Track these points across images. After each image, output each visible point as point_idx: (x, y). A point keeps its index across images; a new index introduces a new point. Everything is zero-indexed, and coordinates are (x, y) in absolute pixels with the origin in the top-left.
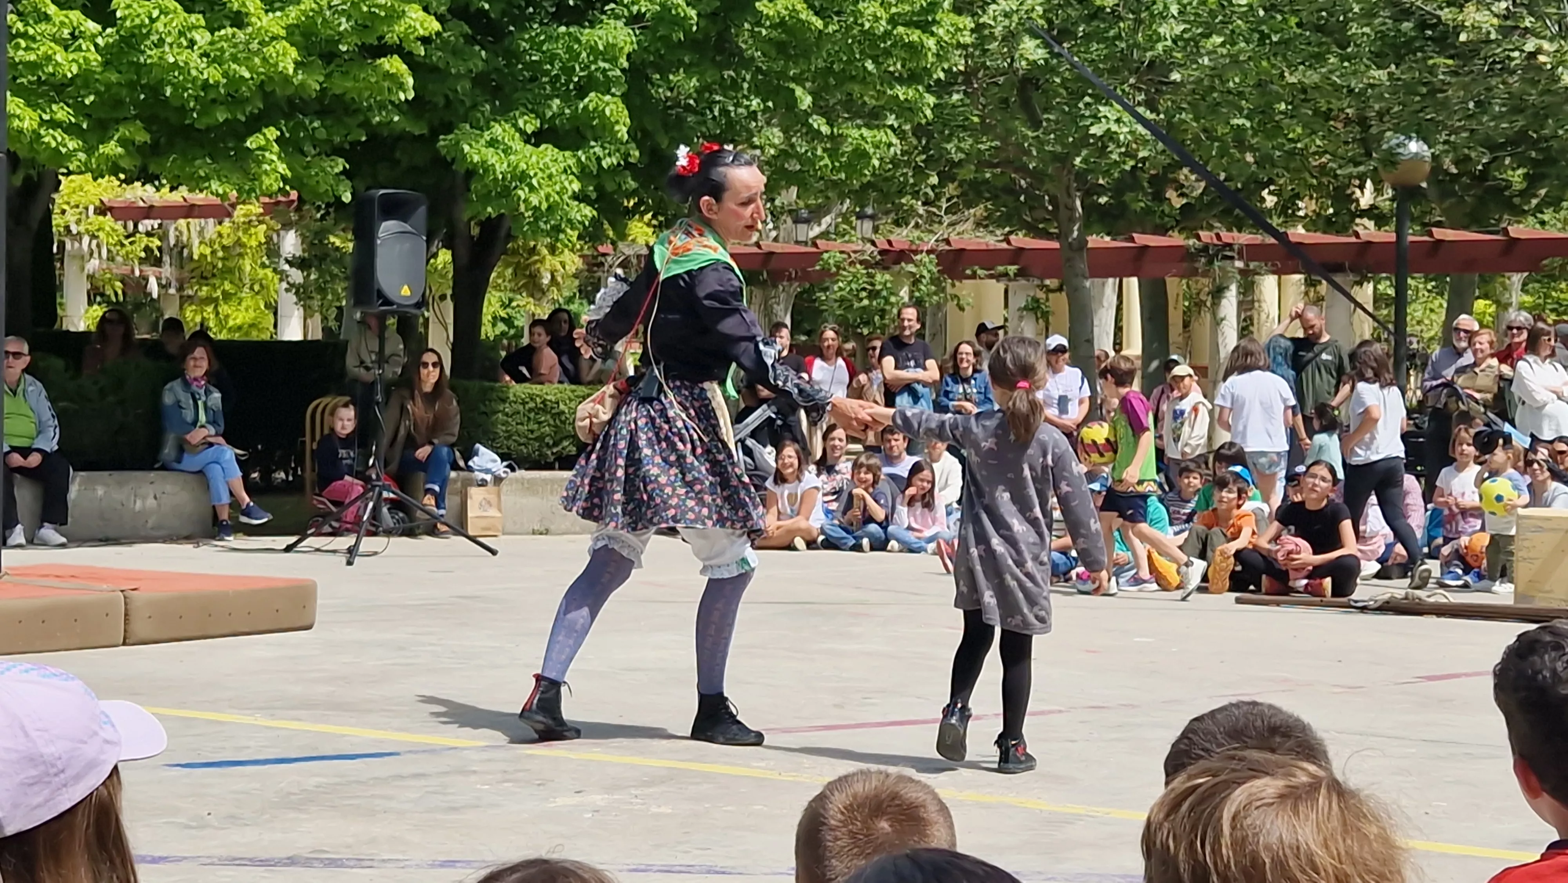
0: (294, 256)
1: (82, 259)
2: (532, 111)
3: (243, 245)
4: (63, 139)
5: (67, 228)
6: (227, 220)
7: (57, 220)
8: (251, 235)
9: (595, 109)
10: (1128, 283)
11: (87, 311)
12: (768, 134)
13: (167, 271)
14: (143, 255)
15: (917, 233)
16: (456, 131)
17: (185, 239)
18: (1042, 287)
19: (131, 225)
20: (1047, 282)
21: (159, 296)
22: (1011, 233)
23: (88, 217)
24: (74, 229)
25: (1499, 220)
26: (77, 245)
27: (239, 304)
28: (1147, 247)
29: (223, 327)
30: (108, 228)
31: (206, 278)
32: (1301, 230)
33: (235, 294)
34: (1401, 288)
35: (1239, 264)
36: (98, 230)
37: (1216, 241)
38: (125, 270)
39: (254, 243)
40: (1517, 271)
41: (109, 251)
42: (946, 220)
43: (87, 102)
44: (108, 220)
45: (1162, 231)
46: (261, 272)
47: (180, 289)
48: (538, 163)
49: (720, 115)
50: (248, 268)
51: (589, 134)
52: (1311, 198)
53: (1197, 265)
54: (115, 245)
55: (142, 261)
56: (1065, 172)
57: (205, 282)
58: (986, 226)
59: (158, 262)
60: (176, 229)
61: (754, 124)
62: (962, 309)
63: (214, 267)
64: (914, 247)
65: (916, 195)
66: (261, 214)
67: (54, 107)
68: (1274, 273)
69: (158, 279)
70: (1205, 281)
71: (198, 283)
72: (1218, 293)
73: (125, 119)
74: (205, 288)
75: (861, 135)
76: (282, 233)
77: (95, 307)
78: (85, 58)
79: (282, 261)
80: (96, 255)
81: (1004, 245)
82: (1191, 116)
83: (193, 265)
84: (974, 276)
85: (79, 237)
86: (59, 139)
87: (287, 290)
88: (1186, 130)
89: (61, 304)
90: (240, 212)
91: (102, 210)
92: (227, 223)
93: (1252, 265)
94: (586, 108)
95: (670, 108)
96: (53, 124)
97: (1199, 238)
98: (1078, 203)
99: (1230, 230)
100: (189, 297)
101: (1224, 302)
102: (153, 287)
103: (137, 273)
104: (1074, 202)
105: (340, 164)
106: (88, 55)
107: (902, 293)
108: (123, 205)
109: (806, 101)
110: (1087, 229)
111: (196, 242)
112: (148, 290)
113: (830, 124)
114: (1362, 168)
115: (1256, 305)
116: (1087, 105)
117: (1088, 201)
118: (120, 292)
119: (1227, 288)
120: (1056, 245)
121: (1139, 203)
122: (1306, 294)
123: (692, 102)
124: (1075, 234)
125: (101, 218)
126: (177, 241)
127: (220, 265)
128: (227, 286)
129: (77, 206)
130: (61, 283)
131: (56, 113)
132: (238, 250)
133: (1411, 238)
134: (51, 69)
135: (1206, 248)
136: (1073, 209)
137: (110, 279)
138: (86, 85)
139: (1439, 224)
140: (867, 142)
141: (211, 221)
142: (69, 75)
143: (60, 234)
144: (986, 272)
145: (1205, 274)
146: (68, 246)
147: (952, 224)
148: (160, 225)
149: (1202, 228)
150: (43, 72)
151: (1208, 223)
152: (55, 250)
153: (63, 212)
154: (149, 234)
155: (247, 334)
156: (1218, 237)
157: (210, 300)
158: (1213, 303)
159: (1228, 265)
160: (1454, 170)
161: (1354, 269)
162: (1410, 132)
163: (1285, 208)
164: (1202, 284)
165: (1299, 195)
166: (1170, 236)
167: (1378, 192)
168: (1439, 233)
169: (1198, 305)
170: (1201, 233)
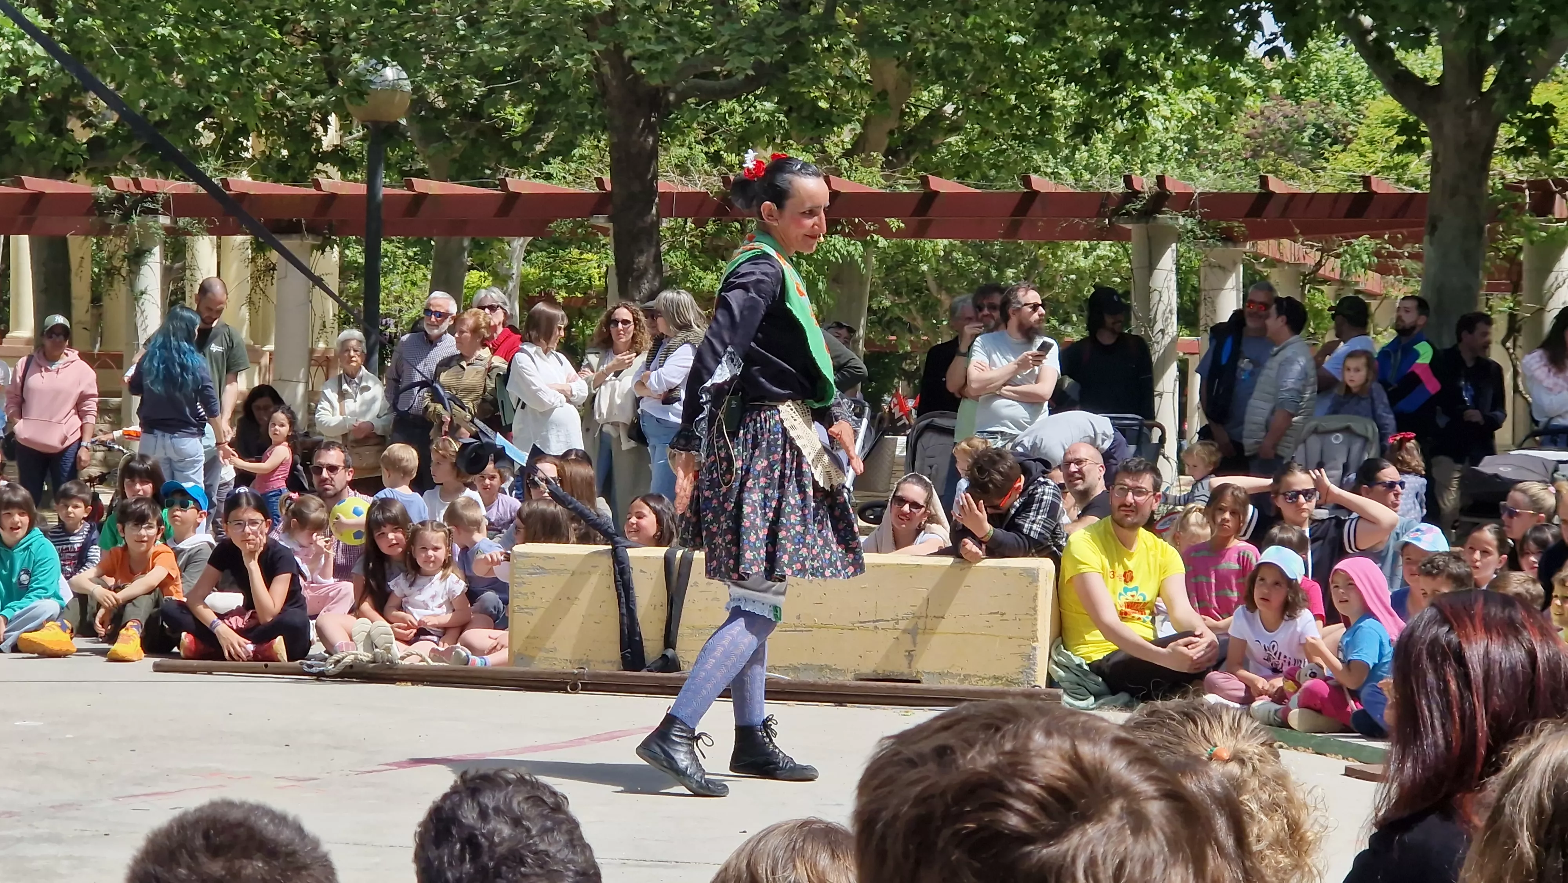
10: (17, 242)
25: (496, 170)
28: (41, 195)
32: (245, 177)
34: (373, 254)
35: (164, 220)
37: (133, 190)
40: (520, 236)
45: (63, 173)
52: (259, 134)
53: (108, 221)
68: (211, 232)
70: (120, 241)
72: (137, 257)
82: (99, 22)
88: (92, 40)
93: (182, 222)
97: (111, 185)
99: (152, 175)
101: (144, 270)
114: (321, 99)
115: (188, 272)
119: (148, 251)
121: (28, 135)
122: (253, 260)
133: (384, 191)
135: (120, 197)
139: (421, 174)
145: (120, 232)
149: (116, 171)
151: (123, 164)
156: (137, 184)
158: (130, 272)
159: (149, 221)
160: (441, 104)
161: (313, 230)
162: (383, 54)
163: (225, 148)
164: (115, 245)
165: (243, 130)
166: (72, 181)
167: (346, 129)
168: (421, 185)
169: (111, 273)
170: (113, 177)
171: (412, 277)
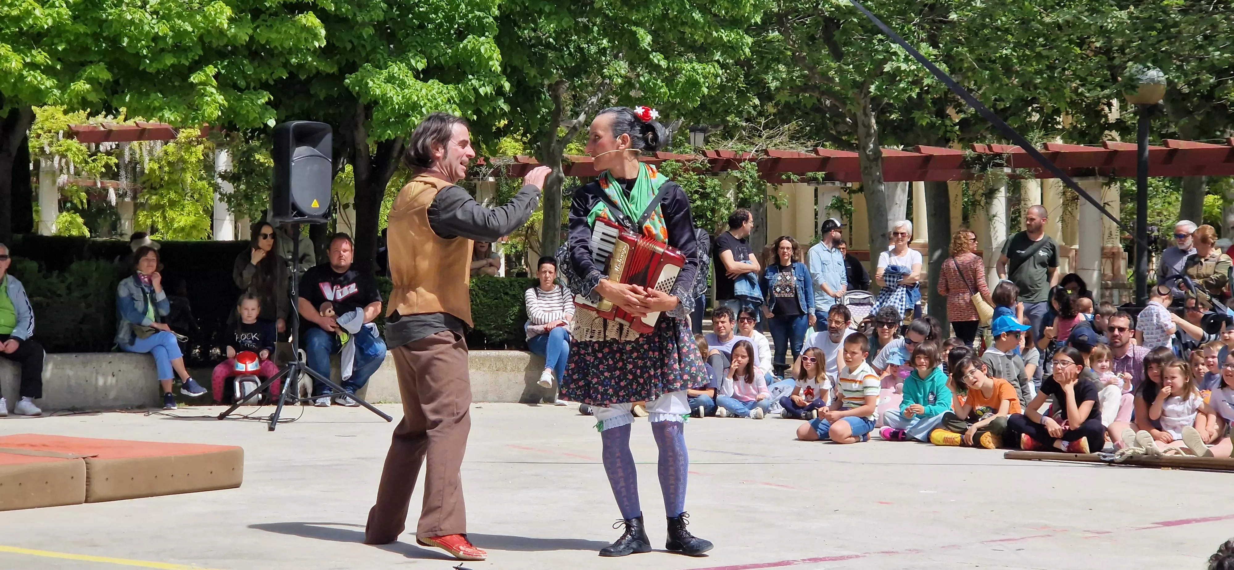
0: (225, 171)
1: (54, 174)
2: (421, 52)
3: (184, 162)
4: (42, 79)
5: (42, 149)
6: (172, 141)
7: (33, 144)
8: (191, 153)
9: (473, 49)
10: (917, 185)
11: (58, 217)
12: (616, 66)
13: (124, 183)
14: (103, 170)
15: (740, 146)
16: (360, 69)
17: (137, 156)
18: (845, 189)
19: (93, 145)
20: (849, 185)
21: (117, 203)
22: (817, 145)
23: (58, 140)
24: (47, 150)
25: (1224, 132)
26: (49, 163)
27: (182, 210)
28: (931, 156)
29: (169, 229)
30: (74, 149)
31: (155, 189)
32: (1058, 141)
33: (179, 201)
34: (1142, 186)
35: (1007, 170)
36: (67, 151)
37: (988, 152)
38: (89, 183)
39: (194, 160)
41: (75, 167)
42: (765, 134)
43: (60, 48)
44: (74, 143)
45: (944, 141)
46: (200, 184)
47: (134, 198)
48: (427, 94)
49: (575, 51)
50: (189, 180)
51: (468, 69)
52: (1067, 113)
53: (973, 171)
54: (80, 163)
55: (103, 175)
56: (863, 95)
57: (153, 192)
58: (798, 139)
59: (115, 176)
60: (131, 149)
61: (604, 58)
62: (778, 207)
63: (162, 179)
64: (738, 157)
65: (739, 114)
66: (200, 136)
67: (34, 52)
68: (1037, 177)
69: (116, 190)
70: (979, 184)
71: (148, 192)
72: (990, 194)
73: (91, 62)
74: (154, 197)
75: (693, 68)
76: (217, 151)
77: (65, 213)
78: (58, 13)
79: (217, 176)
80: (65, 171)
81: (813, 155)
82: (966, 49)
83: (144, 179)
84: (789, 180)
85: (51, 156)
86: (39, 79)
87: (221, 200)
88: (962, 60)
89: (37, 212)
90: (182, 135)
91: (70, 134)
92: (171, 144)
93: (1018, 171)
94: (465, 48)
95: (533, 46)
96: (33, 66)
97: (974, 149)
98: (873, 121)
99: (999, 142)
100: (142, 204)
101: (995, 202)
102: (112, 197)
103: (99, 185)
104: (870, 120)
105: (265, 98)
106: (61, 10)
107: (728, 195)
108: (87, 130)
109: (646, 39)
110: (881, 140)
111: (147, 159)
112: (108, 199)
113: (666, 58)
114: (1107, 91)
115: (1022, 202)
116: (880, 41)
117: (883, 118)
118: (85, 201)
119: (998, 190)
120: (855, 154)
121: (924, 119)
122: (1064, 193)
123: (551, 40)
124: (872, 146)
125: (69, 141)
126: (131, 159)
127: (166, 178)
128: (173, 195)
129: (50, 132)
130: (37, 195)
131: (35, 57)
132: (181, 165)
133: (1149, 148)
134: (31, 21)
135: (980, 157)
136: (869, 127)
137: (77, 191)
138: (59, 35)
139: (1173, 136)
140: (698, 74)
141: (159, 142)
142: (46, 27)
143: (36, 154)
144: (799, 177)
145: (980, 178)
146: (43, 164)
147: (770, 137)
148: (117, 146)
149: (977, 139)
150: (25, 24)
151: (981, 135)
152: (31, 167)
153: (39, 136)
154: (108, 153)
155: (189, 234)
156: (990, 148)
157: (158, 207)
158: (987, 203)
159: (998, 170)
160: (1186, 90)
161: (1102, 174)
162: (1147, 61)
163: (1046, 122)
164: (977, 187)
165: (1057, 112)
166: (950, 147)
167: (1123, 108)
168: (1173, 144)
169: (975, 204)
170: (975, 144)
171: (1169, 200)
